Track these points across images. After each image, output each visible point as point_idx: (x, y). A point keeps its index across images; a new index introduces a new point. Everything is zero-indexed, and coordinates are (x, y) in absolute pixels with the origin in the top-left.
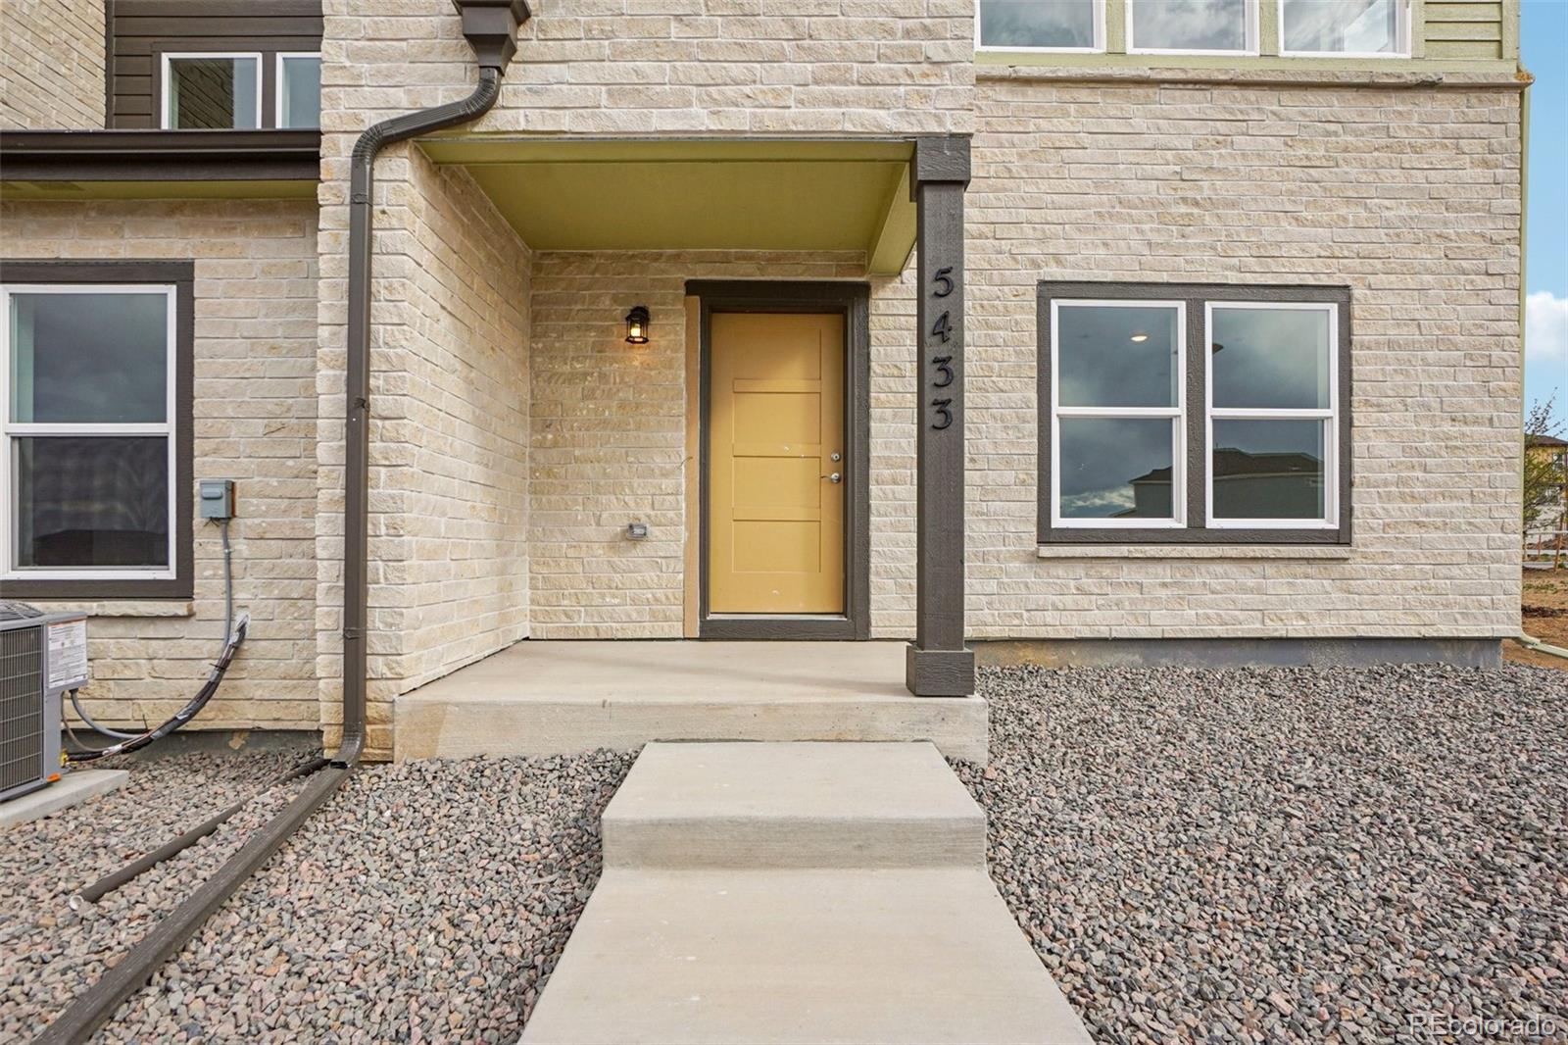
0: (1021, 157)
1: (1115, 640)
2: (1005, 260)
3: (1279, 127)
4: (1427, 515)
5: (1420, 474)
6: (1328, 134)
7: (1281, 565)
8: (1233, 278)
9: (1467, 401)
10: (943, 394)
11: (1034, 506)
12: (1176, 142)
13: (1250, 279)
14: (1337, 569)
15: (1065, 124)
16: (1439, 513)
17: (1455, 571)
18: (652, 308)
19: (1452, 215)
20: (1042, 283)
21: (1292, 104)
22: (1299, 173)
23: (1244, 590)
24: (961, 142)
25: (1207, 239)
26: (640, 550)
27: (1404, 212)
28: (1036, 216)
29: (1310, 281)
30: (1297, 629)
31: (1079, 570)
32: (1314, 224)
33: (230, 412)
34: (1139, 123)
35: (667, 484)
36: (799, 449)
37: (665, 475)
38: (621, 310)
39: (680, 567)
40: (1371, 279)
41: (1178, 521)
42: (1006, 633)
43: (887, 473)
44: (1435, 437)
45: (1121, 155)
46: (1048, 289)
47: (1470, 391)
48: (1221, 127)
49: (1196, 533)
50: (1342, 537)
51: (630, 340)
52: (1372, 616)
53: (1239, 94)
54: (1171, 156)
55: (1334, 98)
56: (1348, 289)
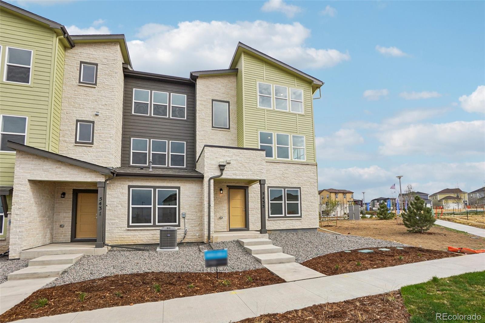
1: (277, 230)
3: (293, 168)
5: (308, 209)
7: (294, 220)
8: (289, 186)
9: (313, 200)
10: (264, 204)
11: (268, 214)
12: (282, 170)
13: (290, 186)
14: (300, 220)
15: (269, 167)
16: (310, 214)
17: (312, 220)
18: (223, 189)
19: (310, 179)
20: (268, 186)
21: (294, 166)
22: (295, 174)
23: (291, 223)
24: (265, 180)
25: (286, 181)
26: (222, 220)
27: (306, 179)
29: (297, 186)
30: (296, 228)
31: (273, 221)
32: (297, 180)
33: (185, 204)
34: (278, 167)
35: (225, 211)
36: (240, 207)
37: (224, 210)
38: (219, 189)
39: (226, 222)
40: (303, 186)
41: (283, 215)
43: (251, 210)
45: (276, 171)
47: (313, 199)
48: (287, 168)
49: (285, 217)
50: (301, 217)
51: (221, 193)
52: (304, 226)
53: (288, 164)
54: (281, 171)
55: (298, 165)
56: (300, 187)
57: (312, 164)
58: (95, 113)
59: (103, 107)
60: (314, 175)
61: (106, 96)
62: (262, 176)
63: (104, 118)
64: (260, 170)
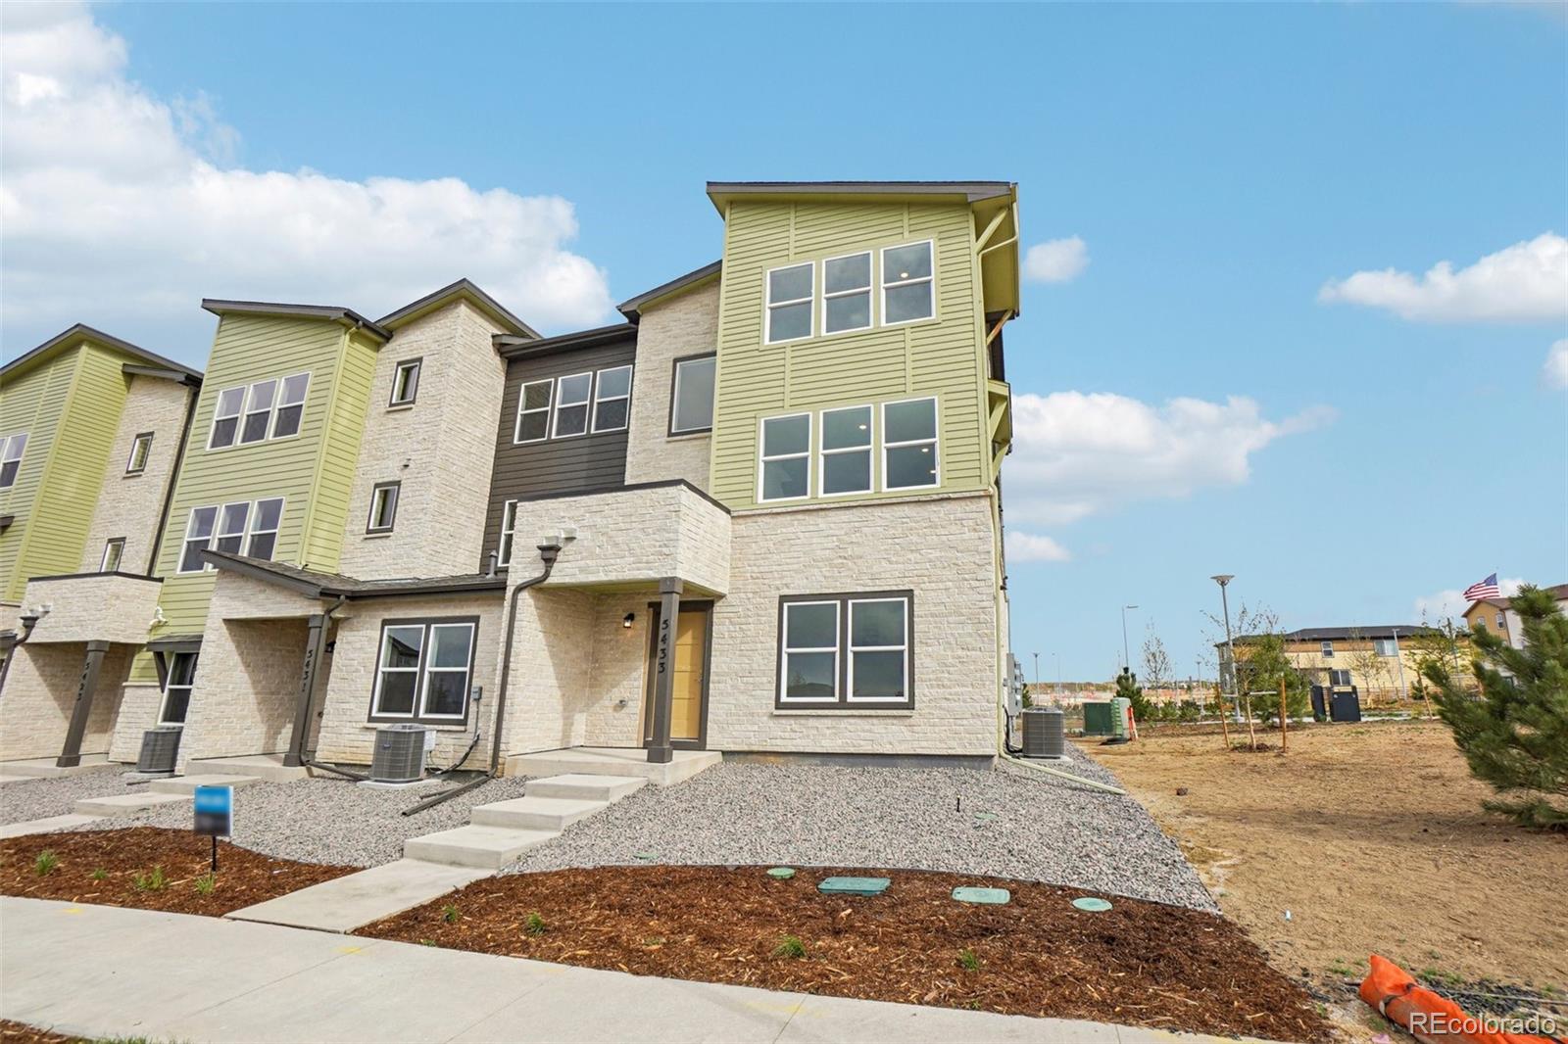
0: (774, 544)
1: (808, 753)
2: (766, 588)
3: (881, 522)
4: (951, 694)
5: (946, 675)
6: (903, 523)
7: (881, 719)
8: (860, 589)
9: (969, 639)
11: (774, 692)
12: (837, 532)
13: (868, 589)
14: (908, 721)
15: (790, 529)
16: (956, 694)
17: (965, 722)
18: (634, 614)
19: (959, 555)
20: (781, 597)
21: (886, 512)
22: (890, 541)
23: (864, 731)
25: (850, 573)
26: (624, 711)
27: (938, 554)
28: (778, 568)
29: (895, 588)
30: (888, 750)
31: (792, 720)
32: (897, 563)
33: (484, 663)
34: (822, 526)
35: (636, 684)
36: (690, 668)
37: (635, 679)
38: (625, 615)
39: (638, 718)
40: (922, 585)
41: (836, 699)
42: (761, 749)
43: (716, 678)
44: (953, 657)
45: (814, 541)
46: (783, 599)
47: (970, 635)
48: (856, 524)
49: (843, 704)
50: (910, 706)
51: (626, 627)
52: (924, 744)
53: (864, 510)
54: (835, 538)
55: (906, 508)
56: (912, 590)
57: (973, 494)
58: (405, 462)
59: (418, 447)
60: (975, 535)
61: (428, 421)
62: (663, 566)
63: (416, 471)
64: (660, 546)
